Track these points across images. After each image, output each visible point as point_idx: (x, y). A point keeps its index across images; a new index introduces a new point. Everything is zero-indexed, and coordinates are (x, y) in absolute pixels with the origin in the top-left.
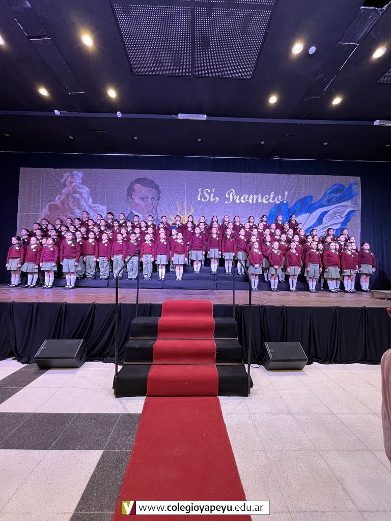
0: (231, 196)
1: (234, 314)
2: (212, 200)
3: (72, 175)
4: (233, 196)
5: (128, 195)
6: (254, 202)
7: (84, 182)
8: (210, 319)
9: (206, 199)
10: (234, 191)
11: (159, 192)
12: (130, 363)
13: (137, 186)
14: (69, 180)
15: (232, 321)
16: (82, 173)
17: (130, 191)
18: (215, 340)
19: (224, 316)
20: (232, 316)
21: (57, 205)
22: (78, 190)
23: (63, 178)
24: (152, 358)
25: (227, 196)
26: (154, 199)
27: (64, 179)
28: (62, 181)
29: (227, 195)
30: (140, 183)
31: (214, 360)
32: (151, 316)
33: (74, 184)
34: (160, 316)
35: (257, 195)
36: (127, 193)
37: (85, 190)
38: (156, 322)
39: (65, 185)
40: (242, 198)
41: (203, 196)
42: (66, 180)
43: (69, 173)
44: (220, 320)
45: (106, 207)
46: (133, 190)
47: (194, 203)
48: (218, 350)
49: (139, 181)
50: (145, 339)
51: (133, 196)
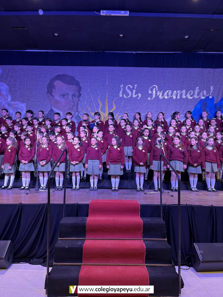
0: (154, 92)
1: (162, 214)
2: (134, 96)
4: (156, 92)
5: (48, 92)
6: (178, 98)
8: (138, 219)
9: (128, 95)
10: (157, 87)
11: (80, 89)
12: (60, 264)
15: (160, 221)
18: (144, 240)
19: (151, 216)
20: (159, 216)
24: (82, 259)
25: (150, 92)
26: (75, 96)
29: (149, 90)
31: (143, 260)
32: (78, 216)
34: (87, 216)
35: (181, 90)
36: (47, 89)
38: (84, 222)
40: (166, 94)
41: (125, 92)
44: (148, 220)
45: (25, 104)
47: (116, 100)
48: (148, 250)
49: (59, 77)
50: (74, 239)
51: (53, 93)
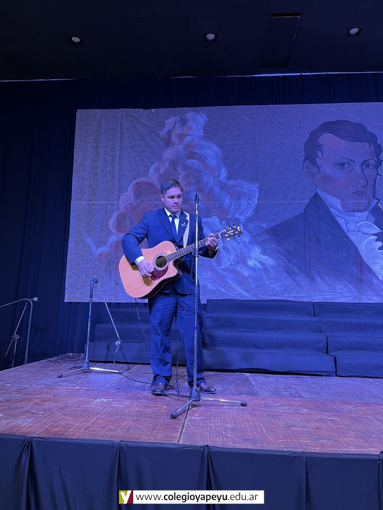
3: (184, 122)
7: (209, 133)
11: (378, 150)
13: (327, 140)
14: (178, 130)
16: (204, 116)
17: (312, 150)
21: (151, 185)
22: (197, 151)
23: (164, 126)
26: (368, 165)
27: (166, 130)
28: (163, 133)
30: (333, 132)
33: (188, 139)
37: (211, 151)
39: (168, 142)
42: (170, 131)
43: (178, 118)
45: (257, 185)
46: (318, 147)
49: (330, 127)
51: (318, 161)
